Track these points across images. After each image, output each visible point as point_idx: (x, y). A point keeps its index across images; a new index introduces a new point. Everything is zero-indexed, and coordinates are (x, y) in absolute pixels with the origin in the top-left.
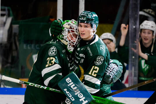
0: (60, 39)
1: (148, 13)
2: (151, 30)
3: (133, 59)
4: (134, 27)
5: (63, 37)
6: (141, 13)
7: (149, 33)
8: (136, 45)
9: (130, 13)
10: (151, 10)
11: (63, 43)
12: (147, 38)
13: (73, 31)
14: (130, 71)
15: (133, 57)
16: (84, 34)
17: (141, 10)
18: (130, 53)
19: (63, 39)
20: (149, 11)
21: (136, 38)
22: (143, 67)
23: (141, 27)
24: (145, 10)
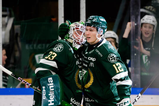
0: (67, 39)
1: (149, 10)
2: (152, 25)
3: (136, 56)
4: (136, 24)
5: (69, 36)
6: (142, 10)
7: (150, 28)
8: (138, 42)
9: (131, 11)
10: (151, 7)
11: (69, 42)
12: (148, 32)
13: (78, 28)
14: (132, 68)
15: (135, 54)
16: (90, 38)
17: (142, 7)
18: (132, 50)
19: (69, 38)
20: (150, 8)
21: (137, 35)
22: (145, 62)
23: (142, 21)
24: (146, 7)
